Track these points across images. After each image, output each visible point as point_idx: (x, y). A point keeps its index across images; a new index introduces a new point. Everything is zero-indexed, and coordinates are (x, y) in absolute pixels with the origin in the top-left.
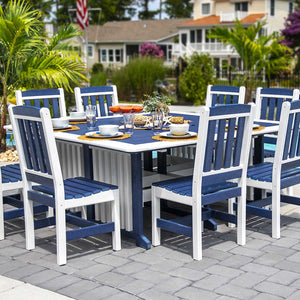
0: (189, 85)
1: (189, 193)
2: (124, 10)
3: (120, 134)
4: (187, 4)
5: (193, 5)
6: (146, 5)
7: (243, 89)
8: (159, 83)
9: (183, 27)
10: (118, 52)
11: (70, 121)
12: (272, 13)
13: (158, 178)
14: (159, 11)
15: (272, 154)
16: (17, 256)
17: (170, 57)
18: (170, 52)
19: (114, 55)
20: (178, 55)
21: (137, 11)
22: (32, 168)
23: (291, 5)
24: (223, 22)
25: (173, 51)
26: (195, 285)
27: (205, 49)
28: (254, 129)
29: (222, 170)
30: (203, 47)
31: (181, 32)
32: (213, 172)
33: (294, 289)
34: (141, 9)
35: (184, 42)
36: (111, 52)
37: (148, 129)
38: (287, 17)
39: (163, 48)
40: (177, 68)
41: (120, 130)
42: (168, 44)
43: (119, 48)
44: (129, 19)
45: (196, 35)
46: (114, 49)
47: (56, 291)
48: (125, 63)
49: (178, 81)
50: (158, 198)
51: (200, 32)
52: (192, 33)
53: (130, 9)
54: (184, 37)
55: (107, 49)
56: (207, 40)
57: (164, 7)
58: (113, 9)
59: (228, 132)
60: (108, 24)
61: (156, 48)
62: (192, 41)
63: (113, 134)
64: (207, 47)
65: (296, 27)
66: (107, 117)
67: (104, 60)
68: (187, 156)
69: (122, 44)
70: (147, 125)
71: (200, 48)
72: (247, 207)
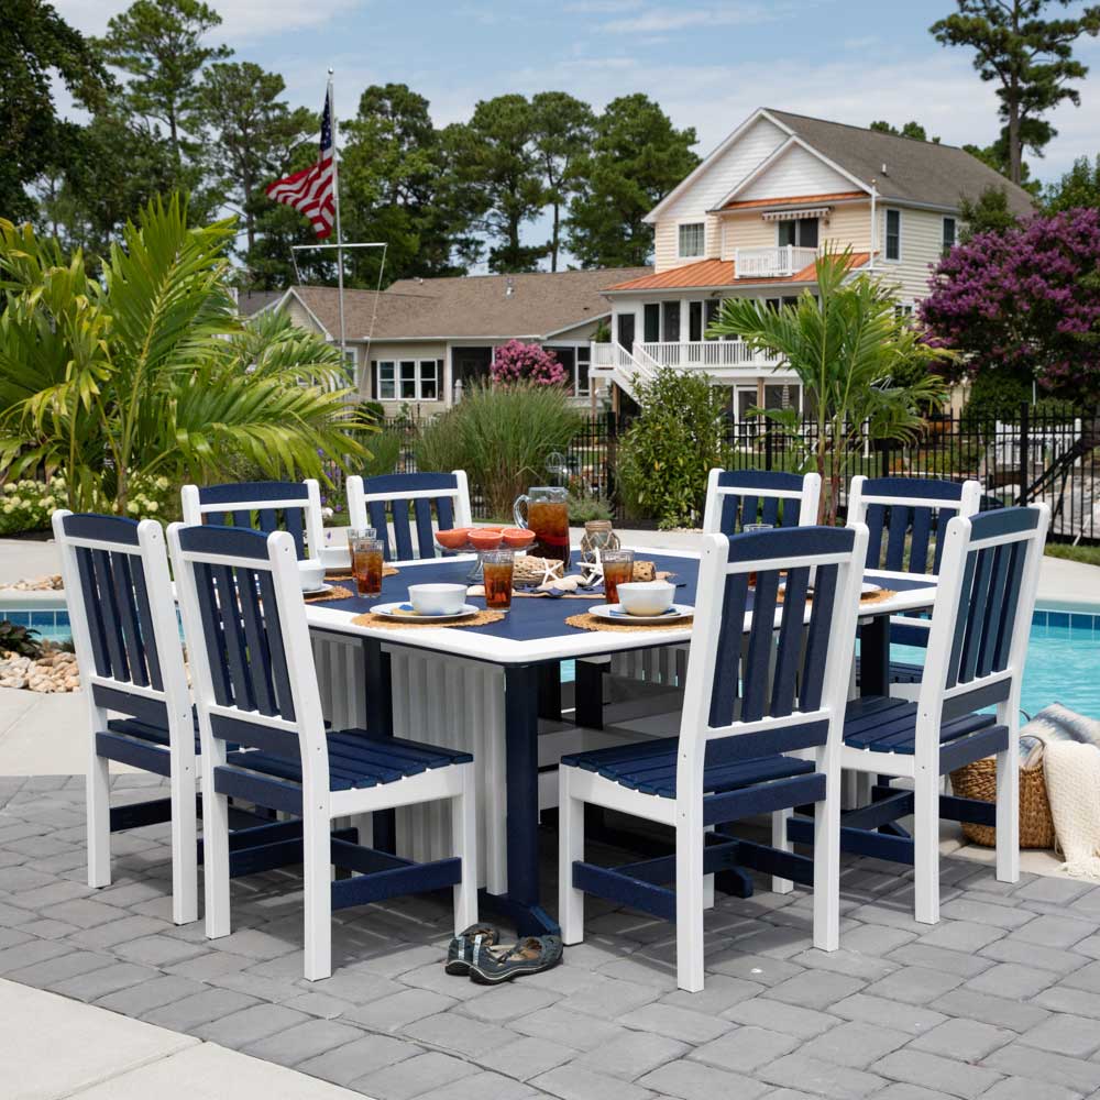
0: (647, 469)
1: (667, 788)
2: (445, 244)
3: (472, 609)
4: (635, 225)
5: (652, 228)
6: (512, 231)
7: (812, 481)
8: (556, 462)
9: (623, 293)
10: (428, 369)
11: (329, 573)
12: (893, 252)
13: (577, 740)
14: (552, 248)
15: (914, 675)
16: (173, 964)
17: (584, 383)
18: (583, 370)
19: (418, 379)
20: (608, 377)
21: (485, 248)
22: (229, 702)
23: (949, 225)
24: (743, 279)
25: (593, 365)
26: (697, 1055)
27: (688, 359)
28: (865, 596)
29: (768, 723)
30: (684, 353)
31: (617, 310)
32: (738, 728)
33: (993, 1074)
34: (498, 242)
35: (627, 340)
36: (408, 369)
37: (554, 597)
38: (937, 261)
39: (565, 357)
40: (610, 415)
41: (470, 600)
42: (576, 344)
43: (432, 358)
44: (461, 271)
45: (661, 319)
46: (417, 360)
47: (292, 1066)
48: (448, 403)
49: (612, 455)
50: (575, 800)
51: (673, 308)
52: (651, 311)
53: (466, 243)
54: (626, 323)
55: (397, 360)
56: (695, 335)
57: (564, 234)
58: (414, 241)
59: (786, 606)
60: (400, 287)
61: (544, 357)
62: (651, 335)
63: (450, 610)
64: (694, 355)
65: (966, 291)
66: (439, 560)
67: (388, 392)
68: (658, 678)
69: (442, 344)
70: (545, 586)
71: (673, 355)
72: (843, 833)
